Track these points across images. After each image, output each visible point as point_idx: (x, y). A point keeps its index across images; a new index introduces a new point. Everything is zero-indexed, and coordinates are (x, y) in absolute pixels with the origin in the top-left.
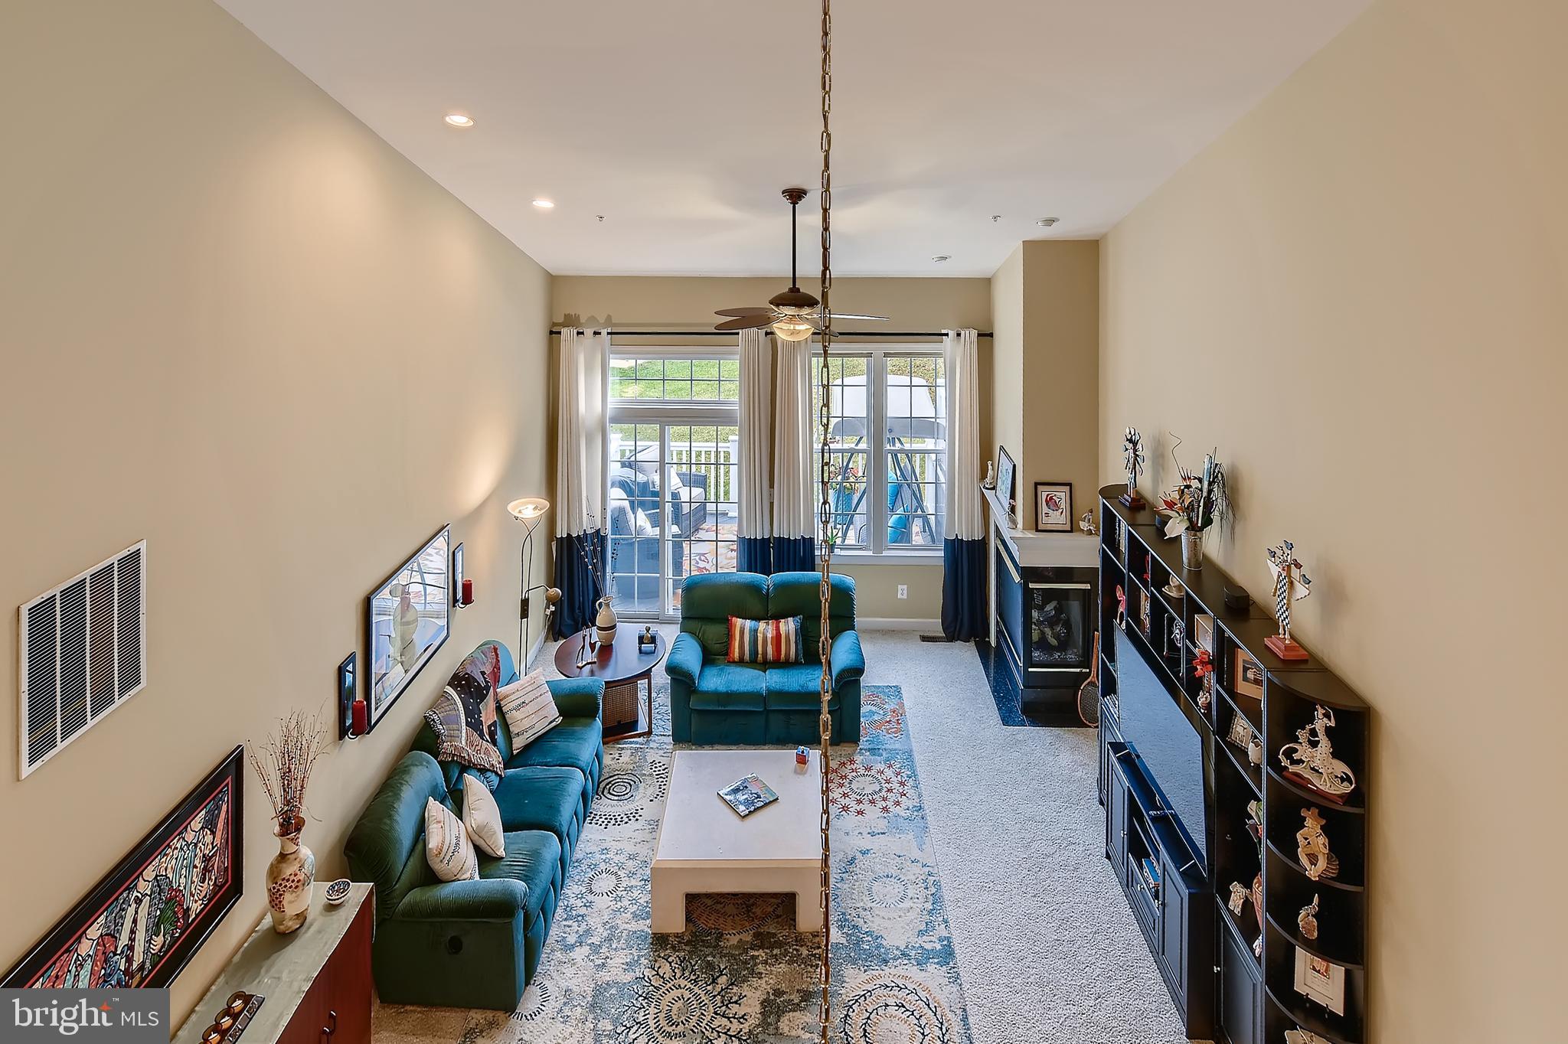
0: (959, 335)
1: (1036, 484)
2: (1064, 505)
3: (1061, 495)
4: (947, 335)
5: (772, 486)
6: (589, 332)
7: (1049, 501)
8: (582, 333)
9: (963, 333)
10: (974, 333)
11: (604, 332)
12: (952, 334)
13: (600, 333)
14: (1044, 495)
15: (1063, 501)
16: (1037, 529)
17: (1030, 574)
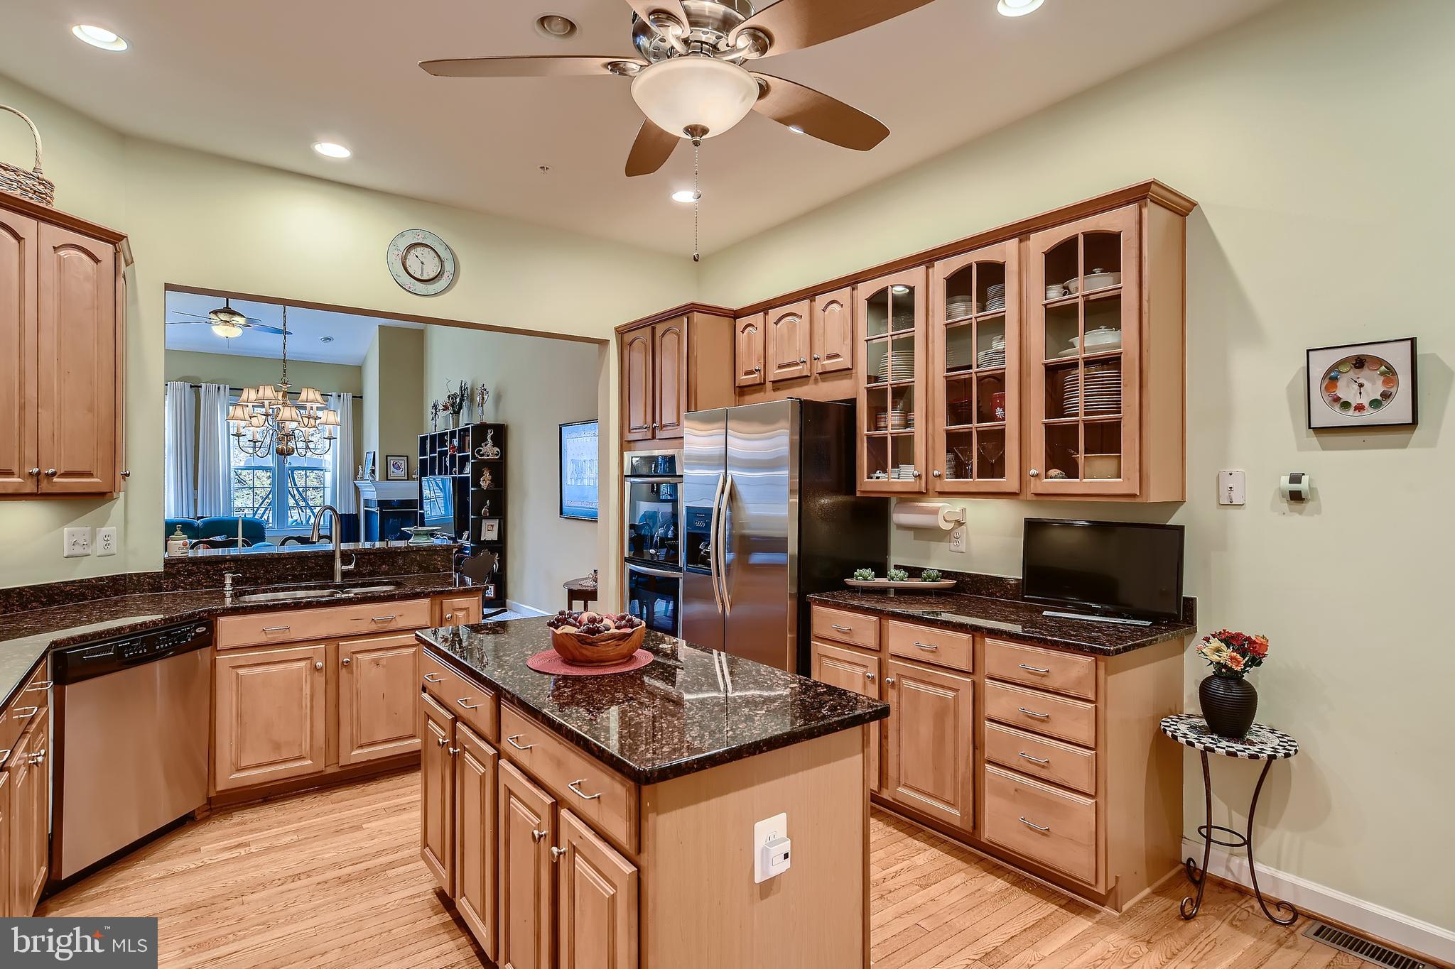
0: (339, 396)
1: (387, 459)
3: (403, 463)
4: (331, 395)
5: (196, 488)
7: (395, 464)
9: (342, 395)
10: (350, 395)
12: (334, 394)
14: (392, 462)
15: (403, 465)
16: (387, 480)
17: (382, 504)
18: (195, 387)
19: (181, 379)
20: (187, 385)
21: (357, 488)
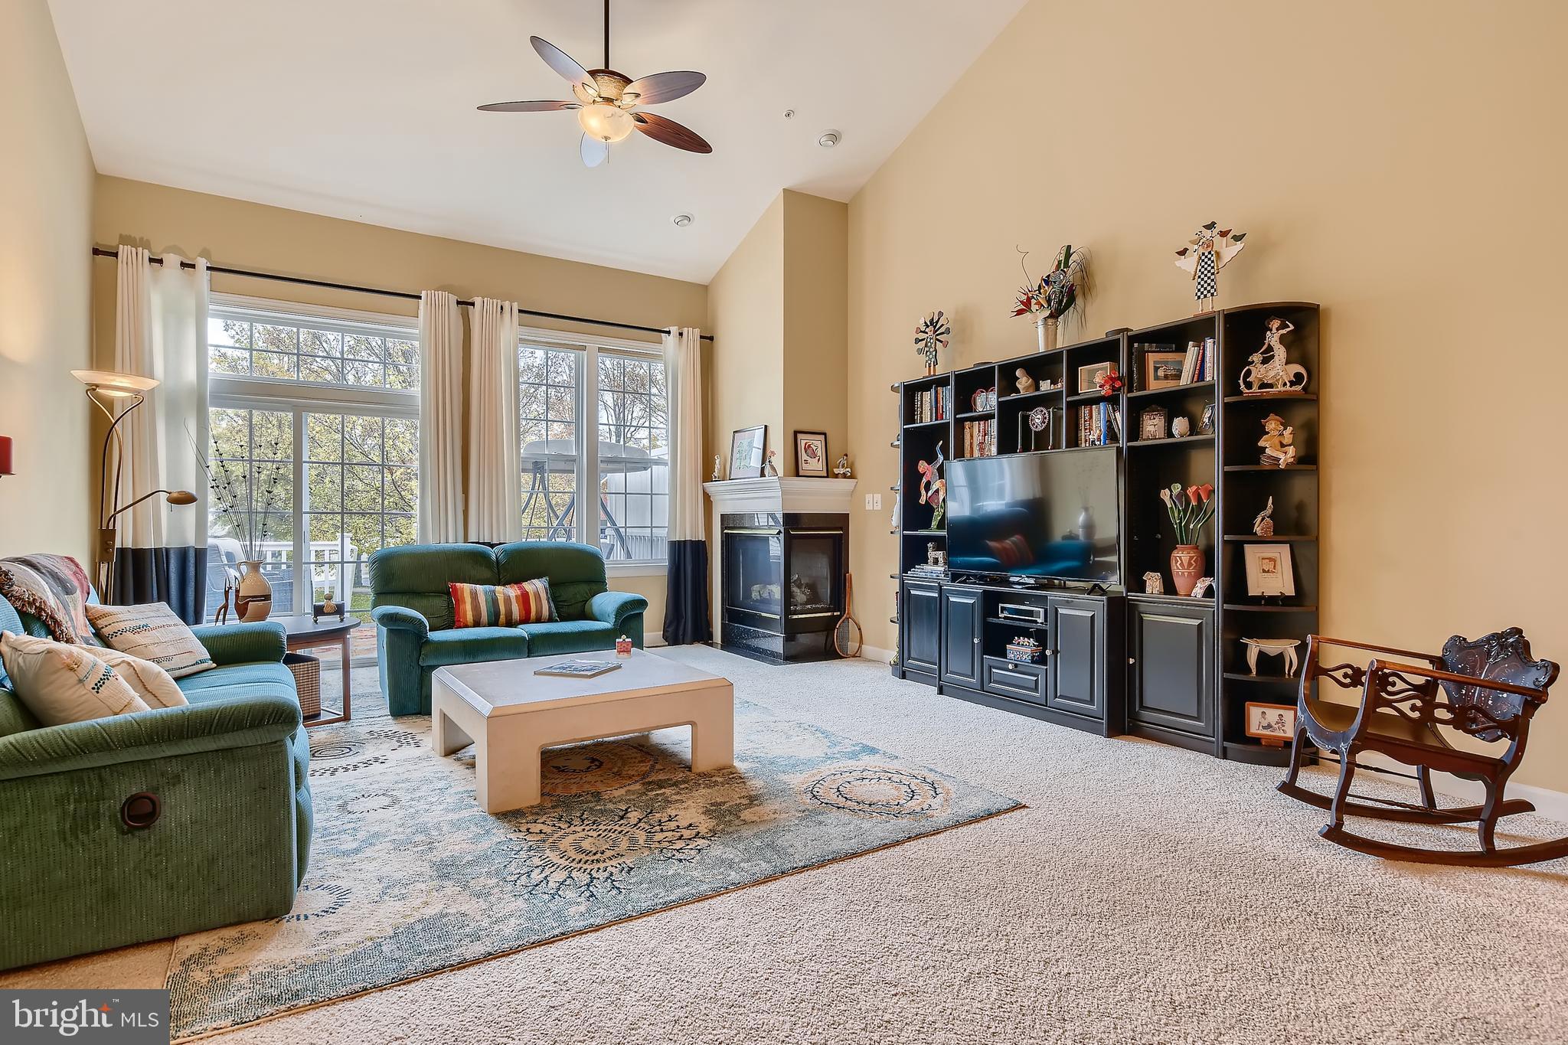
0: (681, 334)
1: (796, 433)
2: (820, 452)
3: (817, 443)
4: (669, 332)
5: (465, 490)
6: (172, 260)
7: (807, 448)
8: (160, 261)
9: (685, 331)
10: (697, 332)
11: (202, 263)
12: (674, 330)
13: (193, 266)
14: (803, 442)
15: (819, 450)
16: (797, 475)
17: (792, 520)
18: (465, 304)
19: (443, 288)
20: (453, 299)
21: (707, 497)
